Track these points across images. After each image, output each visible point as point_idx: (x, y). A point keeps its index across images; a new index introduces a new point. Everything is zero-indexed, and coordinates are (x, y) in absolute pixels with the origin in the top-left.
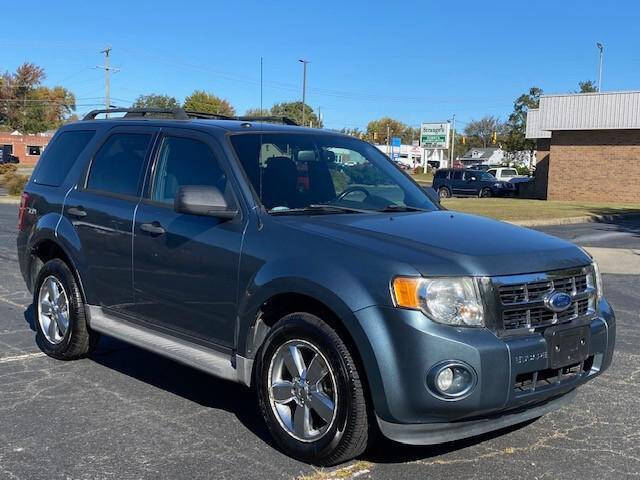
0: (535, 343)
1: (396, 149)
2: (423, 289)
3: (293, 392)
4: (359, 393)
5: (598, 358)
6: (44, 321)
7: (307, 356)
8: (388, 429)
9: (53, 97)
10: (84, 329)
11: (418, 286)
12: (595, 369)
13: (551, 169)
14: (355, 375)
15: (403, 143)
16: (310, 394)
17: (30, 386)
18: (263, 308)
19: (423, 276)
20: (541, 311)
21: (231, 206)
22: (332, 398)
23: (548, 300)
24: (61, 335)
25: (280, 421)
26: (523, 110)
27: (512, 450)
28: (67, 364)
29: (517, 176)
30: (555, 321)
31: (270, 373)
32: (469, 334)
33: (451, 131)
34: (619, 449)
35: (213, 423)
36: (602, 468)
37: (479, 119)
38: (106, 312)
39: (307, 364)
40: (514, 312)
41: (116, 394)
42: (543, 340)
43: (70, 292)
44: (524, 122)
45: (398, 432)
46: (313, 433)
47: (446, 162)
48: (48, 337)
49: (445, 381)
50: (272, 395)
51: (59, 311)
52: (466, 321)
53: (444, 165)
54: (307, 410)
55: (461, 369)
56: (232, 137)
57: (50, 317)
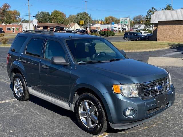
0: (153, 100)
1: (113, 26)
2: (121, 87)
3: (86, 114)
4: (104, 116)
5: (170, 102)
6: (16, 90)
7: (90, 105)
8: (113, 126)
9: (13, 13)
10: (27, 93)
11: (120, 87)
12: (169, 105)
13: (158, 32)
14: (103, 111)
15: (115, 23)
16: (91, 115)
17: (13, 110)
18: (77, 91)
19: (121, 84)
20: (154, 91)
21: (67, 61)
22: (97, 117)
23: (156, 88)
24: (21, 94)
25: (83, 122)
26: (150, 14)
27: (146, 128)
28: (23, 102)
29: (148, 34)
30: (158, 94)
31: (79, 109)
32: (134, 99)
33: (129, 20)
34: (176, 126)
35: (64, 121)
36: (172, 132)
37: (137, 16)
38: (33, 89)
39: (90, 107)
40: (147, 93)
41: (37, 112)
42: (155, 99)
43: (23, 83)
44: (150, 17)
45: (115, 126)
46: (92, 125)
47: (128, 28)
48: (17, 95)
49: (128, 113)
50: (80, 115)
51: (20, 88)
52: (133, 96)
53: (127, 30)
54: (90, 119)
55: (132, 110)
56: (66, 41)
57: (17, 89)
